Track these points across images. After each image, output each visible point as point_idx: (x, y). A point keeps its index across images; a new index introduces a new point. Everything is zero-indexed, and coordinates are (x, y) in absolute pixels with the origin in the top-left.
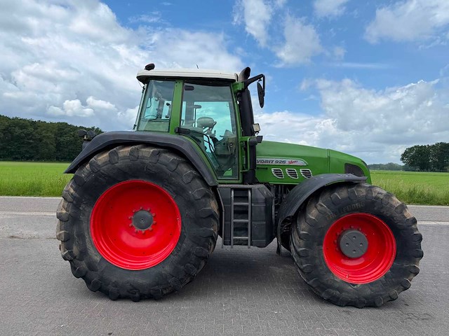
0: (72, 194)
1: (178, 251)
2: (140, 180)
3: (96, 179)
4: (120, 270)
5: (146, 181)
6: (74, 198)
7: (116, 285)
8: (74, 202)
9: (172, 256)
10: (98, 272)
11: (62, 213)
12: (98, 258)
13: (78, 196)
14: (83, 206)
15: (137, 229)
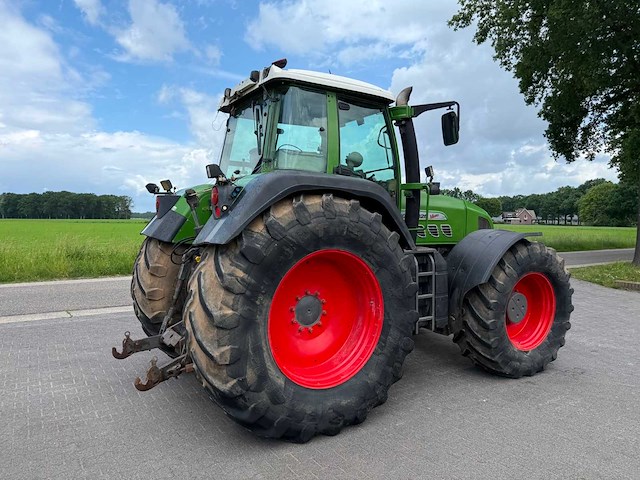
0: (242, 279)
1: (382, 348)
2: (335, 249)
3: (281, 251)
4: (313, 393)
5: (342, 249)
6: (248, 285)
7: (314, 417)
8: (248, 293)
9: (375, 357)
10: (287, 405)
11: (225, 315)
12: (281, 382)
13: (253, 281)
14: (261, 297)
15: (302, 327)
